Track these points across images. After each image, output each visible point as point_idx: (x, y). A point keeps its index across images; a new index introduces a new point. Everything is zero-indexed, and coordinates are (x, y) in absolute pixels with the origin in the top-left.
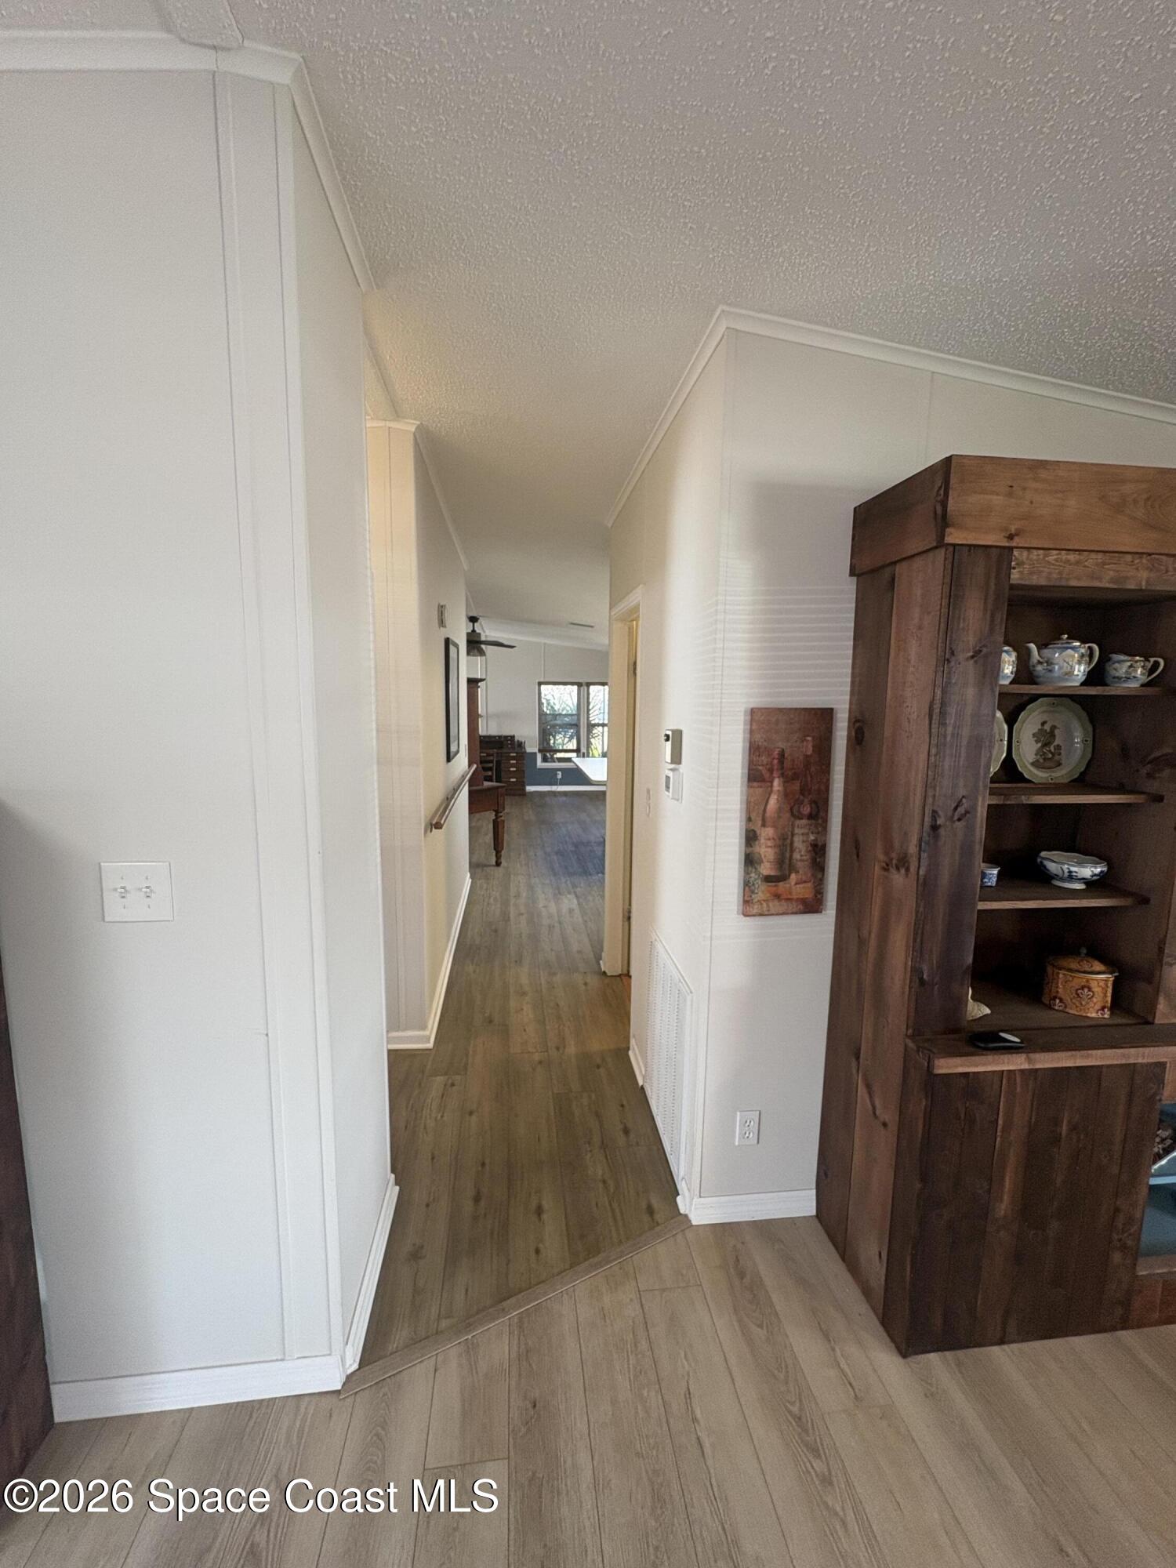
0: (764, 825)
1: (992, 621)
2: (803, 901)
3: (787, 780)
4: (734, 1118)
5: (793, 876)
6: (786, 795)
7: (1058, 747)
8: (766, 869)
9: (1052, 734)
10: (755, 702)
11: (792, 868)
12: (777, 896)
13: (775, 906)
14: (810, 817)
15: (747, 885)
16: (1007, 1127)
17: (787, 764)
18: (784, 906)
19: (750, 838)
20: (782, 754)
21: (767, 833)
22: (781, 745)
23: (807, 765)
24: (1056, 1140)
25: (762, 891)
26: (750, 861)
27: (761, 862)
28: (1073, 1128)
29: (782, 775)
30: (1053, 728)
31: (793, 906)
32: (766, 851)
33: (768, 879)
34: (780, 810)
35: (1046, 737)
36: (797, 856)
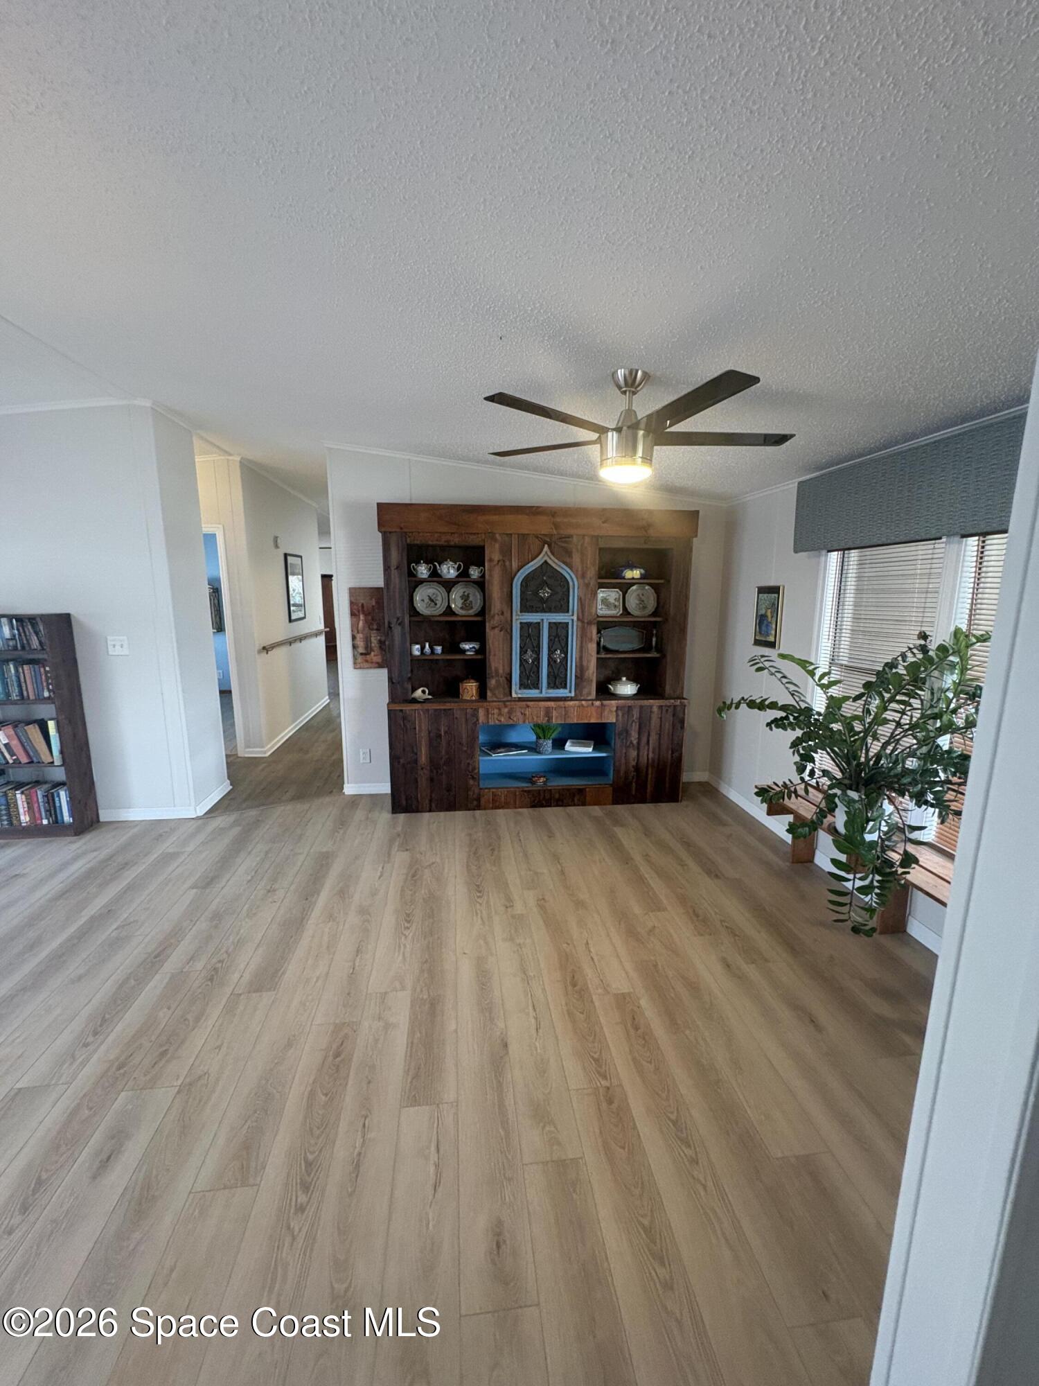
0: (358, 632)
1: (402, 556)
2: (378, 663)
3: (366, 615)
4: (359, 752)
5: (372, 653)
6: (366, 621)
7: (471, 602)
8: (361, 650)
9: (468, 596)
10: (352, 585)
11: (372, 650)
12: (367, 661)
13: (366, 665)
14: (377, 630)
15: (355, 658)
16: (420, 731)
17: (365, 609)
18: (369, 665)
19: (354, 638)
20: (363, 605)
21: (359, 636)
22: (362, 601)
23: (373, 610)
24: (439, 736)
25: (360, 659)
26: (354, 647)
27: (358, 647)
28: (446, 732)
29: (363, 613)
30: (468, 594)
31: (374, 665)
32: (360, 643)
33: (362, 654)
34: (364, 627)
35: (465, 598)
36: (373, 645)
